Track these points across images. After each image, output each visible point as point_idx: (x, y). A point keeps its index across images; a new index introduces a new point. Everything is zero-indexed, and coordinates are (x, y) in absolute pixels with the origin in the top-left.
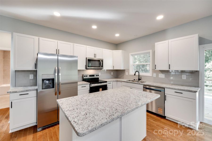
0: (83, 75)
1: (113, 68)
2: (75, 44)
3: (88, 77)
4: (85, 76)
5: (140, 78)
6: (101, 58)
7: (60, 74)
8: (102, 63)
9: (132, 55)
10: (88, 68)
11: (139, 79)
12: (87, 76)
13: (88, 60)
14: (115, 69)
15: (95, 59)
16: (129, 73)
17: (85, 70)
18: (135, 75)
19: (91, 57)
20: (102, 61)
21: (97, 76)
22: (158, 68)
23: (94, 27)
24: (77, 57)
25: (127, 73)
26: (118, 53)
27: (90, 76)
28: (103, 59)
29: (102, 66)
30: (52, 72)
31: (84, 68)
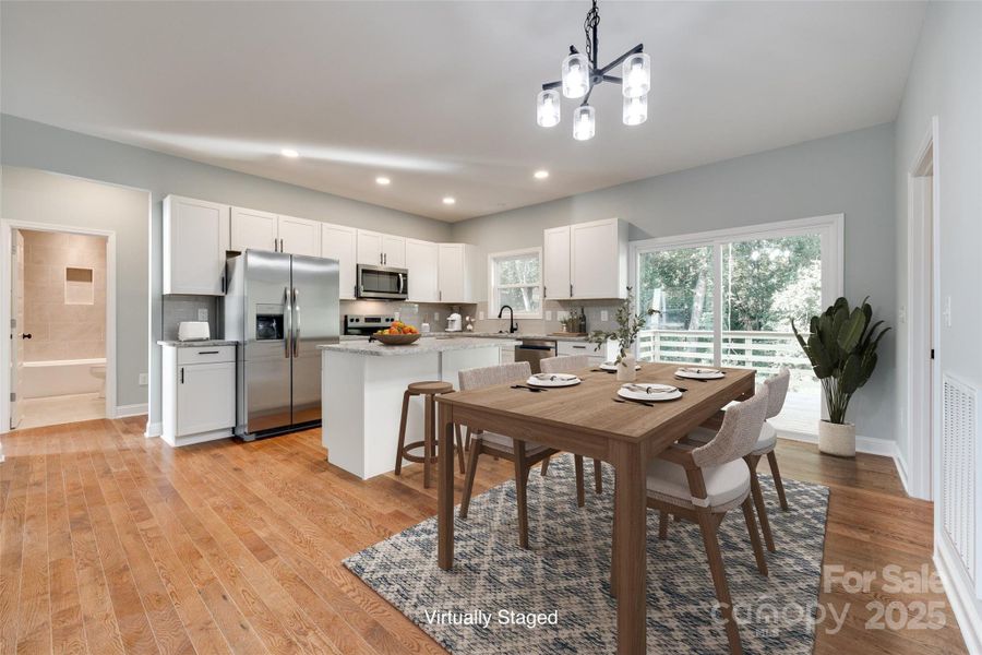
0: (346, 317)
1: (437, 296)
2: (326, 225)
3: (362, 324)
4: (352, 320)
5: (515, 326)
6: (401, 267)
7: (298, 308)
8: (405, 282)
9: (495, 259)
10: (363, 294)
11: (513, 330)
12: (357, 320)
13: (364, 271)
14: (444, 301)
15: (382, 268)
16: (486, 315)
17: (352, 301)
18: (500, 316)
19: (373, 262)
20: (405, 275)
21: (387, 320)
22: (552, 296)
23: (383, 181)
24: (338, 262)
25: (481, 315)
26: (454, 252)
27: (367, 320)
28: (407, 270)
29: (405, 292)
30: (280, 299)
31: (350, 295)
